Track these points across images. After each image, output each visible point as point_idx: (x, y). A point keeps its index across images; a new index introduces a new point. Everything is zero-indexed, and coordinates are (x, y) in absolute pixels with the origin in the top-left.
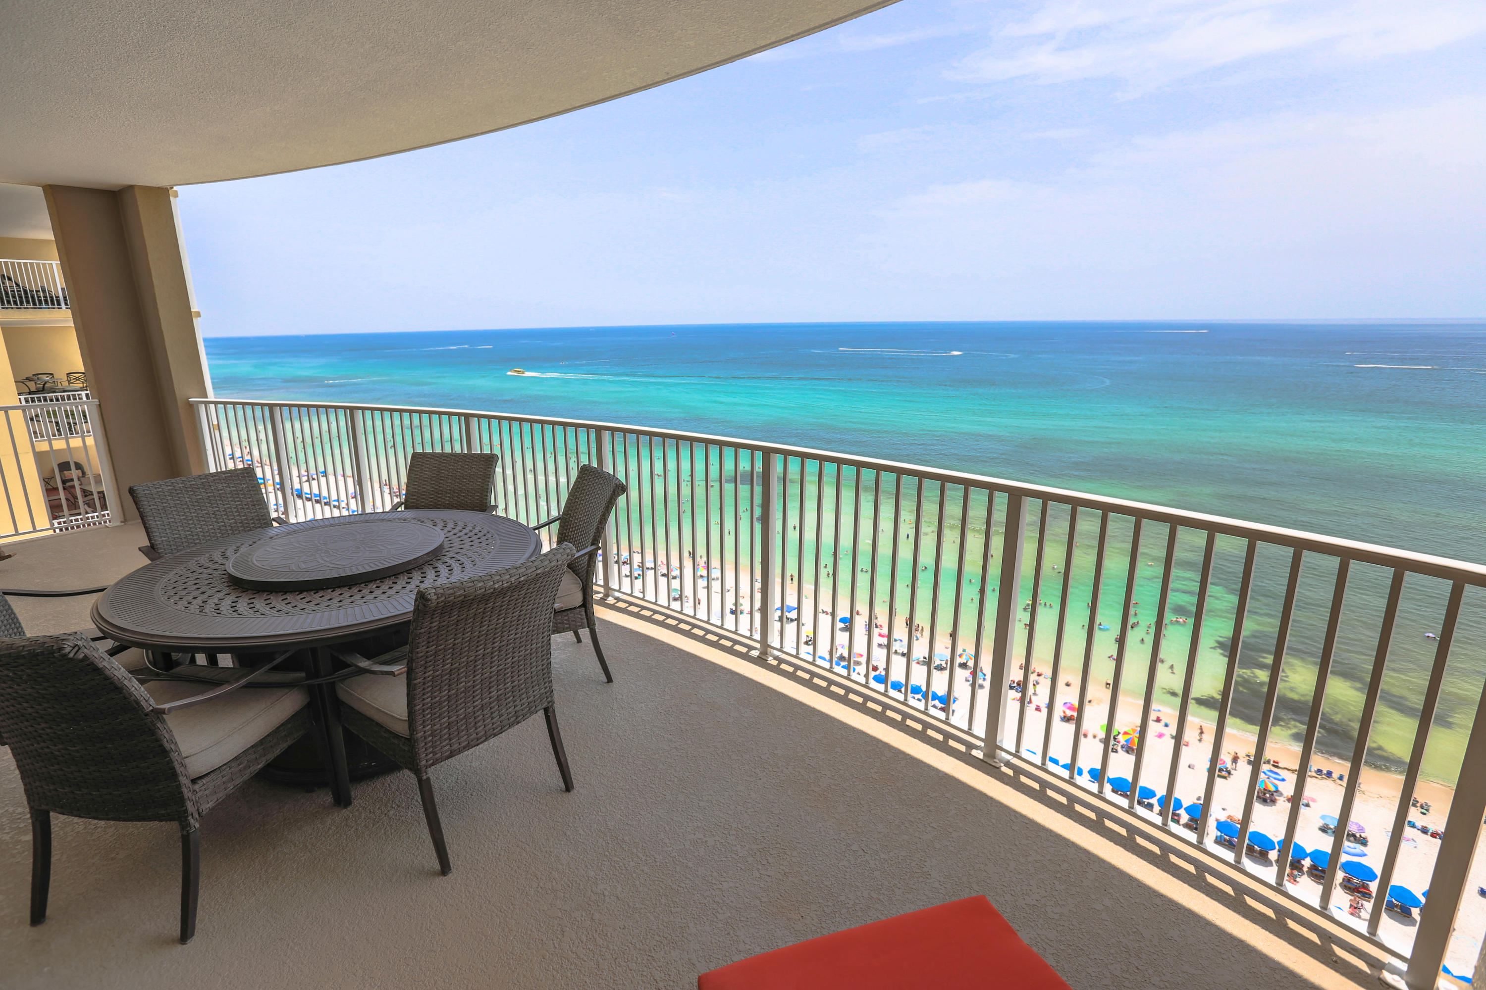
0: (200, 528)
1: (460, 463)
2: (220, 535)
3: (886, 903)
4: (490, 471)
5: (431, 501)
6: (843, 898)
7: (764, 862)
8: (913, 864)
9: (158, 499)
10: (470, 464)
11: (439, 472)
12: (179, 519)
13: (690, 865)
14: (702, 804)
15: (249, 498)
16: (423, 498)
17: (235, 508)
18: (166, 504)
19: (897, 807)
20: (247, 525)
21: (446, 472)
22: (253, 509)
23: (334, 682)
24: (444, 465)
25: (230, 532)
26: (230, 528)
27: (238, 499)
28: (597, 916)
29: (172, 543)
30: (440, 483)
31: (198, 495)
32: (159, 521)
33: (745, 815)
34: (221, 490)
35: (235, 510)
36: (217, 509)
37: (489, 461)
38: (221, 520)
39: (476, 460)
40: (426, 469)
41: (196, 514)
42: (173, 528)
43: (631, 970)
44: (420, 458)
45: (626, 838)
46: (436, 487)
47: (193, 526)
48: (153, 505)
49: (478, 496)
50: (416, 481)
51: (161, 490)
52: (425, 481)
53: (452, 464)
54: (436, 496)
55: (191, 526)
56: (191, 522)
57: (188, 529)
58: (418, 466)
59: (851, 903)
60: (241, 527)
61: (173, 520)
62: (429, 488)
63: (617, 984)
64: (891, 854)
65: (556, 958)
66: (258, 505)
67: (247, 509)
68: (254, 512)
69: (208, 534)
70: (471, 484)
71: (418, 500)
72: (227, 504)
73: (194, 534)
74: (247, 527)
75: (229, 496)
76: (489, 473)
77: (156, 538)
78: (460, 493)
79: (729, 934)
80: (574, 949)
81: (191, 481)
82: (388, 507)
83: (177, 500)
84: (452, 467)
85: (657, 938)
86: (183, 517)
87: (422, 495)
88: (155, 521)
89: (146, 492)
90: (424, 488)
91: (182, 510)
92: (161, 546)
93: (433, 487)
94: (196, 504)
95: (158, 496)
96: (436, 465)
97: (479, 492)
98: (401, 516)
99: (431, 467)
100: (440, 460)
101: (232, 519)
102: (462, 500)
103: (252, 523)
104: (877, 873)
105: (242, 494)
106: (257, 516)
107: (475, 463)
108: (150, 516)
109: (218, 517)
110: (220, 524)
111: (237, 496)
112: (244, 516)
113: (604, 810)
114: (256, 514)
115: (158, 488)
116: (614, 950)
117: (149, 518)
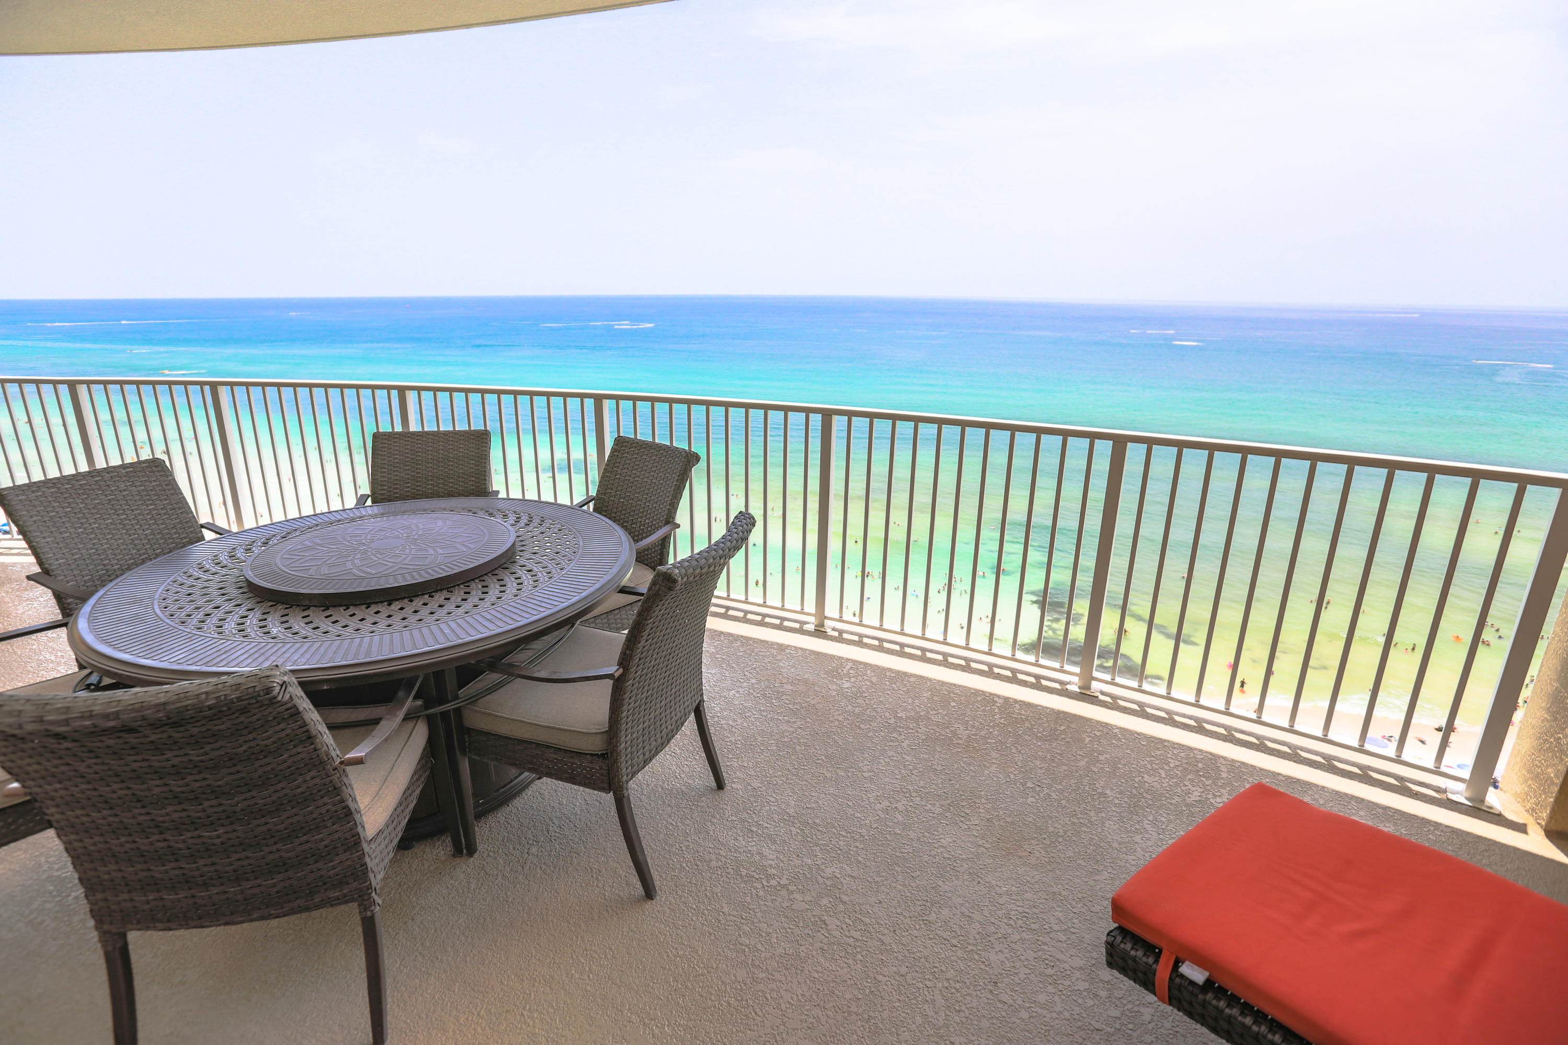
0: (106, 544)
1: (441, 443)
2: (135, 551)
3: (1089, 825)
4: (485, 451)
5: (408, 491)
6: (1051, 829)
7: (963, 814)
8: (1087, 788)
9: (40, 506)
10: (456, 444)
11: (413, 454)
12: (75, 533)
13: (897, 831)
14: (866, 775)
15: (165, 500)
16: (397, 488)
17: (148, 514)
18: (54, 514)
19: (1039, 744)
20: (169, 536)
21: (424, 455)
22: (173, 514)
23: (460, 707)
24: (419, 446)
25: (148, 546)
26: (146, 541)
27: (151, 502)
28: (845, 898)
29: (73, 567)
30: (417, 469)
31: (95, 499)
32: (49, 537)
33: (913, 776)
34: (125, 490)
35: (149, 517)
36: (125, 516)
37: (482, 438)
38: (133, 531)
39: (462, 438)
40: (396, 452)
41: (97, 525)
42: (71, 546)
43: (916, 937)
44: (385, 439)
45: (817, 821)
46: (413, 474)
47: (97, 541)
48: (36, 515)
49: (473, 481)
50: (384, 468)
51: (40, 493)
52: (397, 467)
53: (430, 444)
54: (414, 485)
55: (94, 541)
56: (93, 536)
57: (91, 546)
58: (384, 449)
59: (1061, 831)
60: (161, 538)
61: (68, 534)
62: (402, 475)
63: (913, 953)
64: (1064, 784)
65: (835, 947)
66: (179, 508)
67: (165, 514)
68: (176, 519)
69: (119, 551)
70: (461, 467)
71: (390, 491)
72: (137, 510)
73: (99, 552)
74: (169, 538)
75: (138, 498)
76: (484, 453)
77: (50, 562)
78: (446, 479)
79: (979, 882)
80: (847, 933)
81: (81, 480)
82: (351, 502)
83: (67, 507)
84: (430, 448)
85: (918, 903)
86: (80, 530)
87: (394, 484)
88: (45, 538)
89: (20, 498)
90: (397, 475)
91: (77, 520)
92: (60, 572)
93: (408, 474)
94: (95, 511)
95: (39, 503)
96: (409, 447)
97: (473, 477)
98: (370, 511)
99: (402, 449)
100: (413, 440)
101: (148, 529)
102: (452, 487)
103: (175, 533)
104: (1063, 802)
105: (154, 495)
106: (181, 522)
107: (462, 442)
108: (35, 532)
109: (128, 527)
110: (132, 537)
111: (148, 497)
112: (162, 524)
113: (773, 799)
114: (178, 520)
115: (37, 491)
116: (886, 924)
117: (34, 534)
